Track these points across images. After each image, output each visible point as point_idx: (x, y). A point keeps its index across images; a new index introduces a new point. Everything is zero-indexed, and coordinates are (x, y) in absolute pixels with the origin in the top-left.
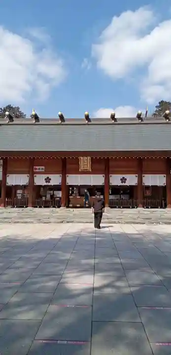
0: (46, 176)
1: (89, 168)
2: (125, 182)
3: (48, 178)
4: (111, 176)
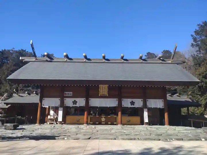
0: (73, 99)
1: (106, 93)
3: (75, 100)
4: (123, 100)
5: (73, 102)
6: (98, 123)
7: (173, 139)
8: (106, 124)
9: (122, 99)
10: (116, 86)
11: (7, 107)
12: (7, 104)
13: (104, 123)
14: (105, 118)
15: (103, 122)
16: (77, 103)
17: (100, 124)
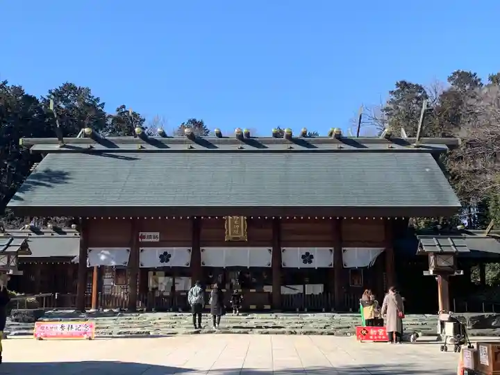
1: (242, 235)
2: (310, 262)
3: (166, 253)
16: (171, 259)
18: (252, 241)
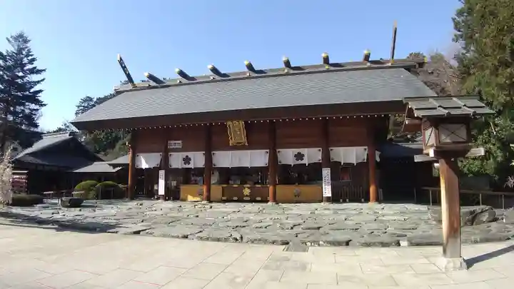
0: (184, 154)
1: (244, 140)
3: (187, 156)
4: (279, 152)
5: (184, 160)
6: (235, 198)
7: (321, 243)
8: (253, 201)
9: (278, 150)
10: (265, 121)
11: (114, 171)
12: (115, 166)
13: (249, 199)
14: (249, 188)
15: (247, 196)
16: (192, 162)
17: (240, 200)
18: (252, 145)
